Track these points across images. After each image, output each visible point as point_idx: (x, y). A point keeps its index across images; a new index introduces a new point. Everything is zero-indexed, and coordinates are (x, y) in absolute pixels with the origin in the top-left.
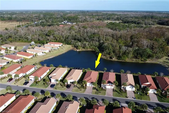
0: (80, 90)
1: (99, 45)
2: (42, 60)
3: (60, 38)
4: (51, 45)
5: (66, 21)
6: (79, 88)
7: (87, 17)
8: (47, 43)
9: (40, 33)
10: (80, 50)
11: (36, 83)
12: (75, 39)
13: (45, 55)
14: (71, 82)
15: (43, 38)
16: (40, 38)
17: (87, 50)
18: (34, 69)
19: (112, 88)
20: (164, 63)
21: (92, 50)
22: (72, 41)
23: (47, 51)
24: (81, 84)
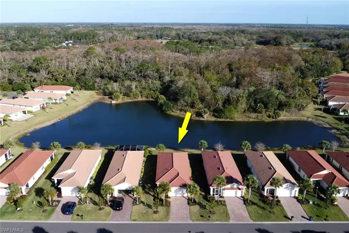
0: (155, 212)
1: (161, 87)
2: (23, 132)
3: (65, 76)
4: (45, 92)
5: (72, 42)
6: (149, 206)
7: (116, 33)
8: (33, 88)
9: (12, 65)
10: (120, 101)
11: (15, 204)
12: (102, 77)
13: (31, 118)
14: (120, 191)
15: (21, 76)
16: (14, 77)
17: (135, 100)
18: (5, 161)
19: (237, 196)
20: (317, 119)
21: (146, 99)
22: (95, 82)
23: (36, 108)
24: (152, 194)
